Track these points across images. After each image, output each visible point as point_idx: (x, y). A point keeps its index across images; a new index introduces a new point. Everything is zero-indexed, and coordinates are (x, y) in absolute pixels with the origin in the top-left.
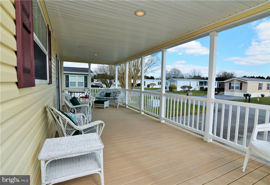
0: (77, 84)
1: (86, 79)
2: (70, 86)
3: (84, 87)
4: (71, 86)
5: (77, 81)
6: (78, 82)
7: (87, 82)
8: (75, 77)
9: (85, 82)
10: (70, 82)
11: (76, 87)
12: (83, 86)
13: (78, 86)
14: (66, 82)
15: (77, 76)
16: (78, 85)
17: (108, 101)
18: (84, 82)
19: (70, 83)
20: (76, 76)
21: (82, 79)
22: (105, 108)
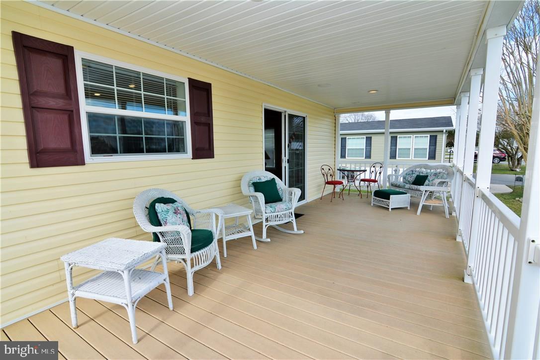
0: (412, 152)
1: (434, 141)
2: (398, 157)
4: (400, 157)
5: (414, 147)
6: (415, 149)
7: (435, 148)
8: (409, 139)
9: (430, 148)
10: (399, 149)
11: (410, 159)
12: (426, 158)
13: (414, 158)
14: (391, 148)
15: (414, 136)
16: (414, 154)
17: (408, 195)
18: (428, 149)
19: (398, 152)
20: (412, 136)
21: (424, 142)
22: (390, 210)
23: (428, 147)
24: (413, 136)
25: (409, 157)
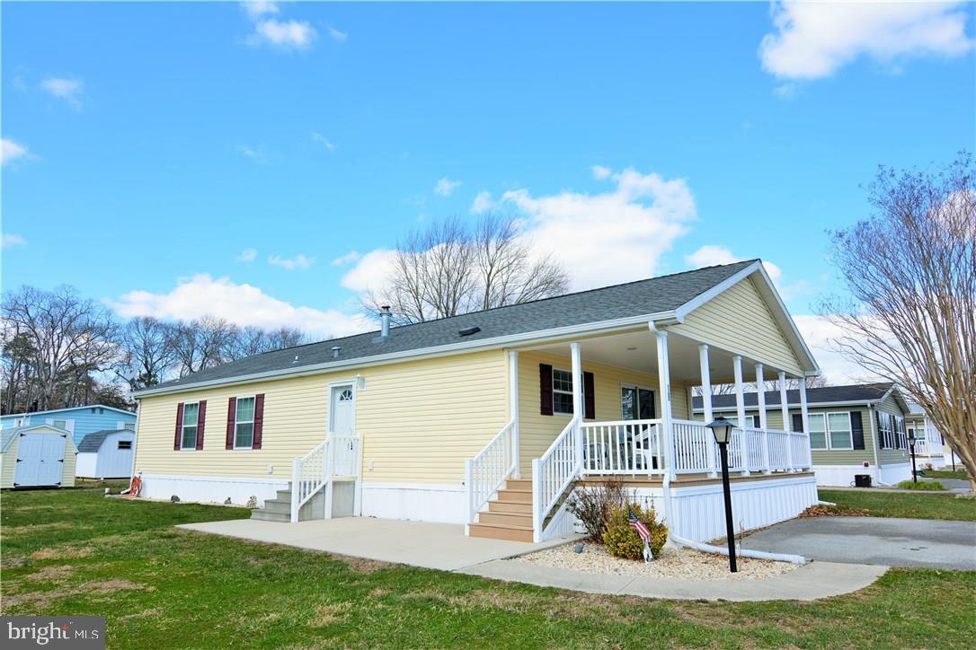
0: (828, 439)
1: (858, 421)
3: (852, 448)
5: (829, 431)
6: (832, 433)
7: (862, 432)
8: (820, 418)
11: (827, 449)
12: (850, 447)
13: (833, 447)
16: (832, 442)
18: (851, 433)
20: (823, 413)
21: (843, 423)
23: (851, 431)
24: (826, 414)
25: (825, 447)
